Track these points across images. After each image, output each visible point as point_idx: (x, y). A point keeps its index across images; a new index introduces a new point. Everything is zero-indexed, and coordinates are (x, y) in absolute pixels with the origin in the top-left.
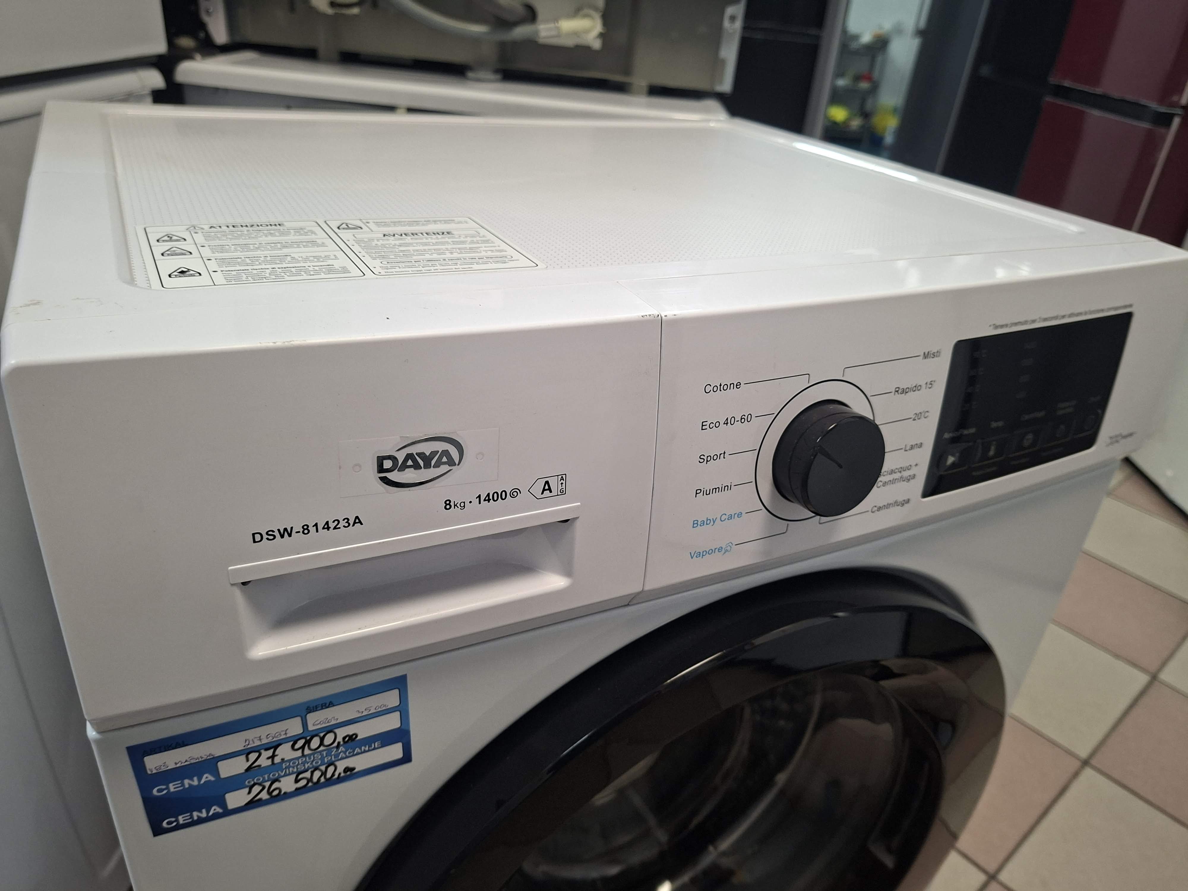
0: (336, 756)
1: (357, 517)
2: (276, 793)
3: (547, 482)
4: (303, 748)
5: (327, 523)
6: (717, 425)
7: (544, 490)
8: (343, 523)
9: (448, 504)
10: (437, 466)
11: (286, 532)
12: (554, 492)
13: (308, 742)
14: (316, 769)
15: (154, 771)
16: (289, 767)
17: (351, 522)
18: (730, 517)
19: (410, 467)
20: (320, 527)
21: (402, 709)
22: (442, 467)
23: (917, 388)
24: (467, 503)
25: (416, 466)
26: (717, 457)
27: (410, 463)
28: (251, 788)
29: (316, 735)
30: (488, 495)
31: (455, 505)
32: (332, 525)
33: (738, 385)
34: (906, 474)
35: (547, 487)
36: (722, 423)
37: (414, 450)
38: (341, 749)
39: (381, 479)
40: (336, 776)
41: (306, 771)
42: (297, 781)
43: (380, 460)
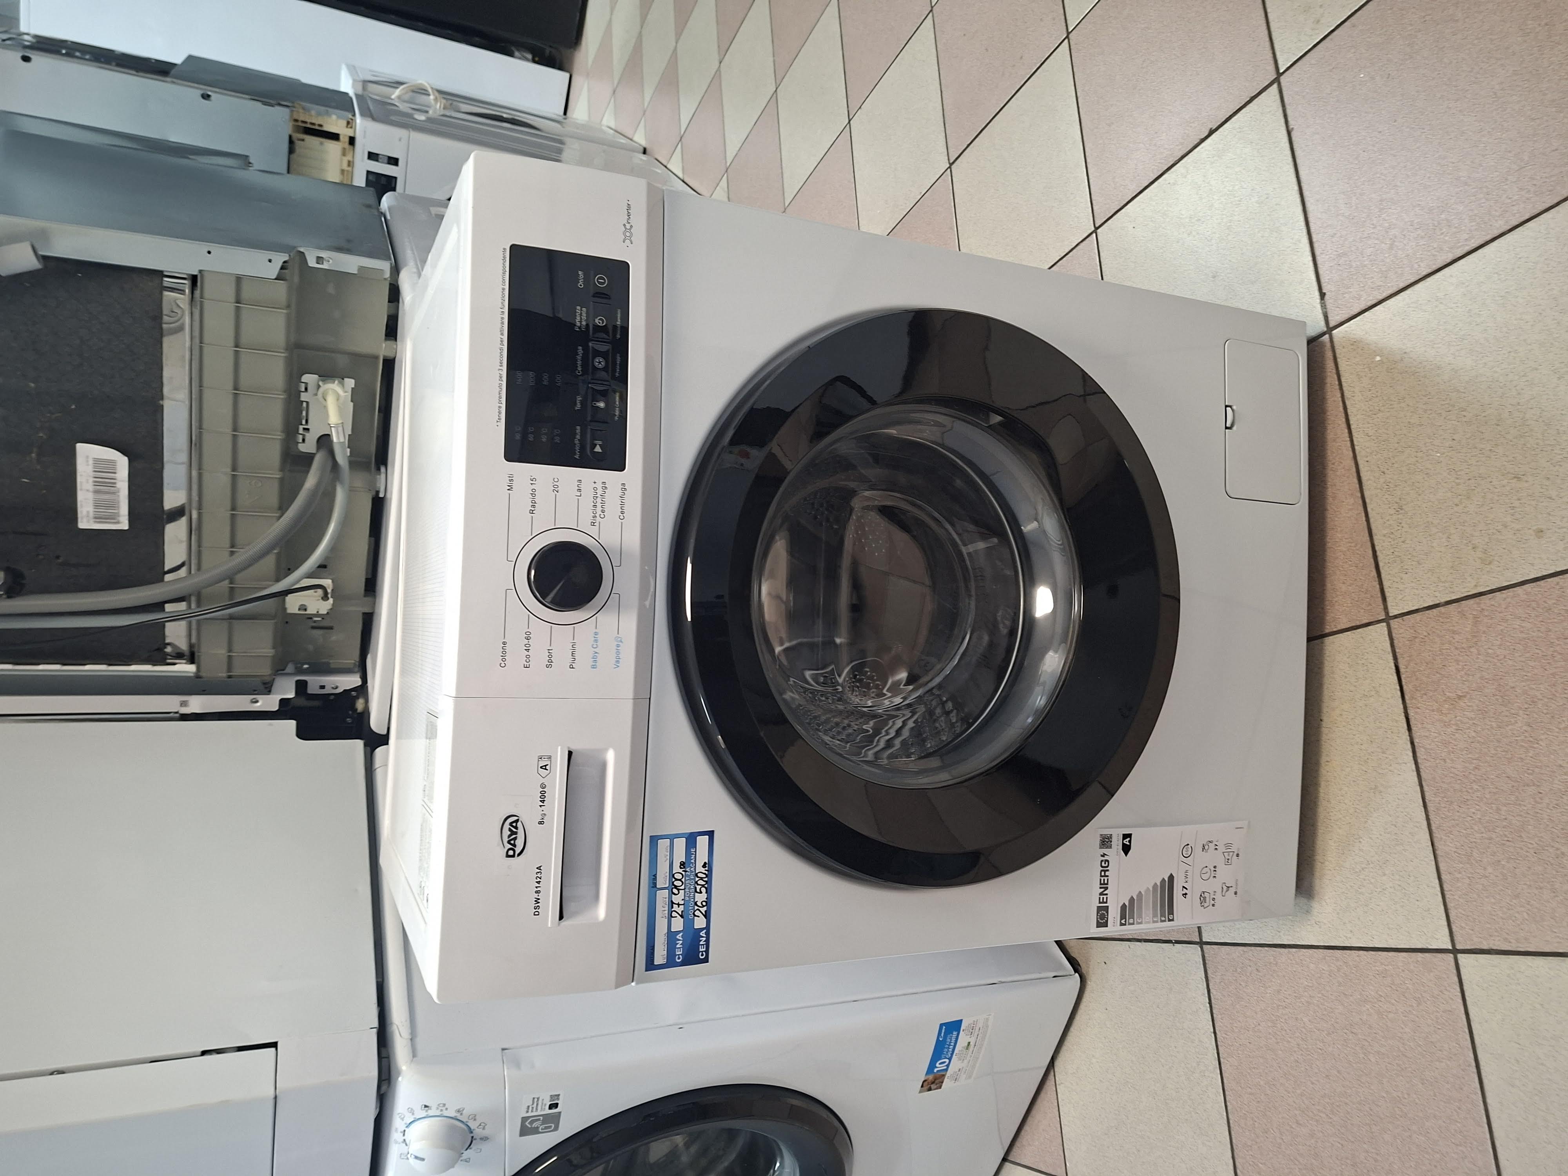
0: (692, 872)
1: (537, 868)
2: (704, 904)
3: (541, 767)
4: (678, 890)
5: (537, 882)
6: (528, 657)
7: (546, 769)
8: (539, 875)
9: (541, 823)
10: (516, 828)
11: (537, 901)
12: (548, 763)
13: (676, 887)
14: (696, 883)
15: (666, 960)
16: (689, 897)
17: (539, 871)
18: (596, 641)
19: (514, 842)
20: (538, 885)
21: (672, 838)
22: (518, 826)
23: (533, 494)
24: (543, 813)
25: (515, 839)
26: (550, 656)
27: (512, 842)
28: (695, 916)
29: (673, 882)
30: (541, 801)
31: (543, 819)
32: (539, 879)
33: (504, 643)
34: (600, 491)
35: (544, 767)
36: (528, 653)
37: (506, 839)
38: (688, 870)
39: (519, 855)
40: (706, 872)
41: (696, 888)
42: (701, 892)
43: (508, 856)
